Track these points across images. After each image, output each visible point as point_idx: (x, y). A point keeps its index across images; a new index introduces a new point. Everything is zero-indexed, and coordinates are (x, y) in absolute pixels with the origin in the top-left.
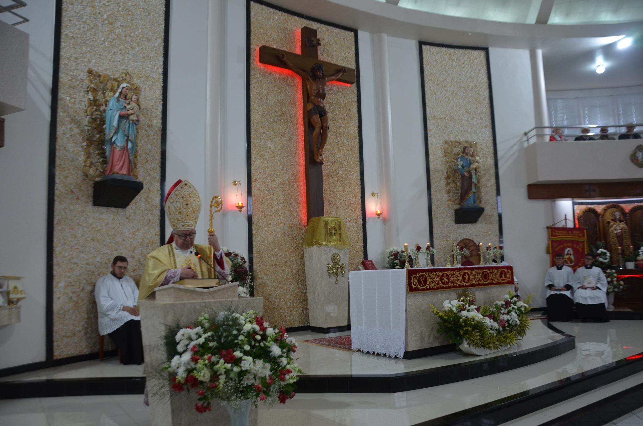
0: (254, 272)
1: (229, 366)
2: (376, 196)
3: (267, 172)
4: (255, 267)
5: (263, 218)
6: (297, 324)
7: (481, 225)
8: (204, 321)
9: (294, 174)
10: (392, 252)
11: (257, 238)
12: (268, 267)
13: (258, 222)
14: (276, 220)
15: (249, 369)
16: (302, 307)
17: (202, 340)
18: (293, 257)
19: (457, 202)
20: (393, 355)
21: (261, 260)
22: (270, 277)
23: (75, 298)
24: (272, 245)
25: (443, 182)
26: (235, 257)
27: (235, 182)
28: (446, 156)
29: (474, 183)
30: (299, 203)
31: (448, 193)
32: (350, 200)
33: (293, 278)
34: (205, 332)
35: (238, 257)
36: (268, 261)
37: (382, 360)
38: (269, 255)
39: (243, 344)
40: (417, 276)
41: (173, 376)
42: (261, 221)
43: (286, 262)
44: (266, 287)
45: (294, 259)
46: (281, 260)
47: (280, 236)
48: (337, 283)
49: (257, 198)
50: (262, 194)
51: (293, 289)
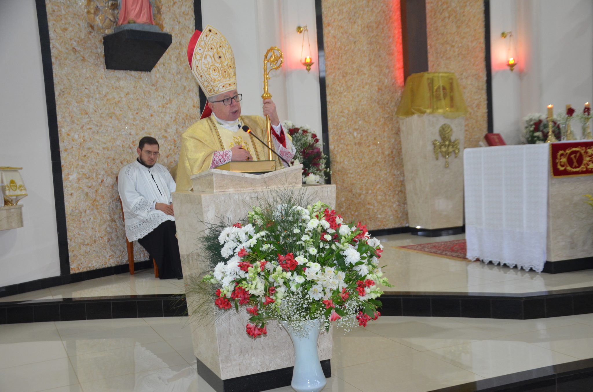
0: (331, 154)
1: (288, 275)
2: (508, 37)
3: (345, 10)
4: (331, 147)
5: (341, 78)
6: (390, 226)
8: (256, 217)
9: (384, 12)
10: (531, 120)
11: (333, 107)
12: (349, 147)
13: (334, 84)
14: (359, 80)
15: (315, 279)
16: (398, 201)
17: (253, 242)
18: (384, 131)
20: (527, 268)
21: (340, 136)
22: (353, 161)
23: (92, 195)
24: (354, 116)
26: (303, 134)
27: (299, 28)
30: (392, 54)
34: (257, 231)
35: (308, 134)
36: (350, 139)
37: (511, 274)
38: (350, 130)
39: (308, 246)
40: (567, 154)
41: (217, 289)
42: (339, 83)
43: (375, 139)
44: (347, 174)
45: (385, 134)
46: (367, 137)
47: (365, 102)
48: (447, 166)
49: (331, 50)
50: (339, 44)
51: (385, 177)
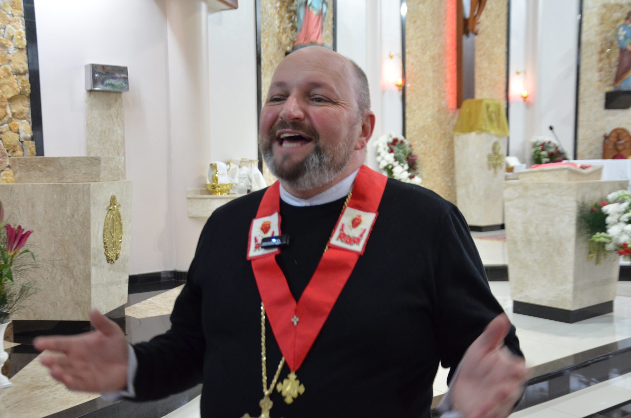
2: (520, 74)
3: (419, 42)
13: (411, 102)
14: (426, 101)
19: (611, 82)
24: (422, 131)
25: (595, 58)
28: (602, 24)
31: (600, 71)
32: (495, 78)
33: (440, 169)
35: (405, 144)
42: (414, 102)
47: (429, 120)
48: (495, 175)
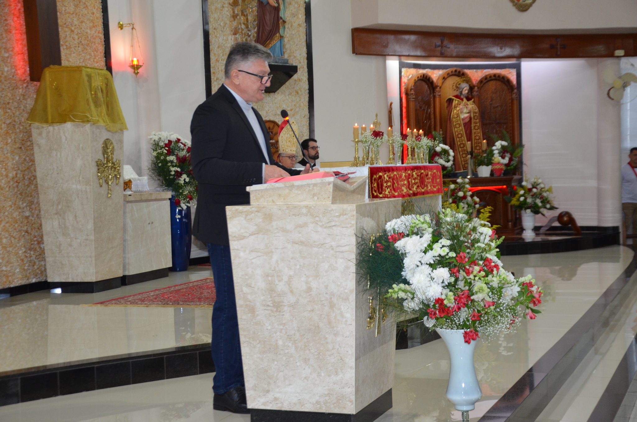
6: (17, 282)
7: (283, 96)
10: (160, 140)
16: (24, 247)
18: (7, 144)
25: (227, 12)
29: (281, 18)
31: (235, 34)
32: (87, 33)
33: (10, 187)
40: (377, 178)
45: (8, 148)
48: (109, 196)
51: (10, 210)
